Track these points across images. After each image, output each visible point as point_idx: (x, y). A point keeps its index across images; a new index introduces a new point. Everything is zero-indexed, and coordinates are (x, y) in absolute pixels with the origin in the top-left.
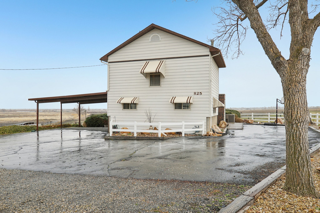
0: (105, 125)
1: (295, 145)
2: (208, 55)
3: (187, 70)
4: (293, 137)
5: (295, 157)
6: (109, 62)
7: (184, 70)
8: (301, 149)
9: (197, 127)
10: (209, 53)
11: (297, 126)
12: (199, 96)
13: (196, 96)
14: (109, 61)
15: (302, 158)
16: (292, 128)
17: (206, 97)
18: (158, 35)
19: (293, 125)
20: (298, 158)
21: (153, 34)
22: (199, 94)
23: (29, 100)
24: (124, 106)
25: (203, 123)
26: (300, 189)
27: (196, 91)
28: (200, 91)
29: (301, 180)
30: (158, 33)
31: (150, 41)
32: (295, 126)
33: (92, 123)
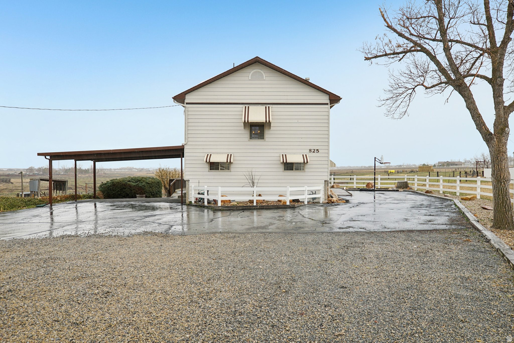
0: (137, 195)
1: (503, 197)
2: (327, 104)
3: (300, 121)
4: (502, 191)
5: (503, 205)
6: (187, 103)
7: (296, 121)
8: (507, 199)
9: (314, 192)
10: (328, 102)
11: (504, 184)
12: (315, 154)
13: (312, 154)
14: (186, 101)
15: (508, 206)
16: (501, 185)
17: (324, 155)
18: (262, 72)
19: (501, 183)
20: (506, 205)
21: (255, 69)
22: (316, 151)
23: (39, 154)
24: (210, 167)
25: (321, 187)
26: (508, 226)
27: (312, 148)
28: (316, 148)
29: (508, 220)
30: (261, 70)
31: (250, 79)
32: (503, 183)
33: (114, 192)
